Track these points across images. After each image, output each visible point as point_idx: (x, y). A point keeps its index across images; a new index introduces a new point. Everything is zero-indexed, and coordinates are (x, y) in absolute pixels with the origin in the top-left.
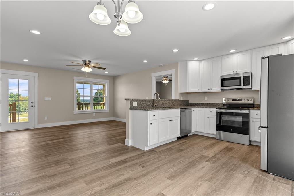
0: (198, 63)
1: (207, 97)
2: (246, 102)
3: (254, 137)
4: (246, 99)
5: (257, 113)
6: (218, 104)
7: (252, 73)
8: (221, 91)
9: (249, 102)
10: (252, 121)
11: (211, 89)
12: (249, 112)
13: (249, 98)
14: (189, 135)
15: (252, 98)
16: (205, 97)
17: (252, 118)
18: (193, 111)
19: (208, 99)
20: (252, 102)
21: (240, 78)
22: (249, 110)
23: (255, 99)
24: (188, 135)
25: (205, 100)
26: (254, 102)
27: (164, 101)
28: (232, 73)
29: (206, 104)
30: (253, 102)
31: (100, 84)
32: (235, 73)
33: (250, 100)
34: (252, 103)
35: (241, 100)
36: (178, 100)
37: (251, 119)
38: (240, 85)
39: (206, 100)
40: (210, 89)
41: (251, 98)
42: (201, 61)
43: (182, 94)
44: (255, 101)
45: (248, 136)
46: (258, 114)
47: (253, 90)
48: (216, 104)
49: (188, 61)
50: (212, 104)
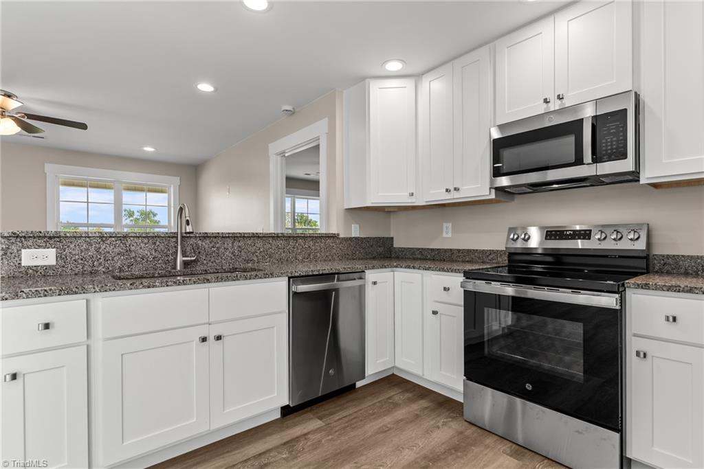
0: (409, 84)
1: (450, 225)
2: (609, 245)
3: (653, 446)
4: (608, 231)
5: (671, 313)
6: (492, 252)
7: (637, 96)
8: (493, 196)
9: (625, 245)
10: (638, 354)
11: (456, 189)
12: (622, 301)
13: (625, 226)
14: (359, 384)
15: (640, 225)
16: (445, 225)
17: (635, 335)
18: (375, 283)
19: (452, 233)
20: (641, 245)
21: (574, 128)
22: (620, 291)
23: (654, 233)
24: (355, 384)
25: (445, 235)
26: (649, 244)
27: (249, 242)
28: (541, 109)
29: (445, 251)
30: (644, 247)
31: (150, 191)
32: (555, 105)
33: (631, 236)
34: (642, 251)
35: (586, 235)
36: (334, 237)
37: (632, 344)
38: (579, 161)
39: (449, 237)
40: (452, 190)
41: (635, 229)
42: (422, 78)
43: (356, 213)
44: (655, 240)
45: (617, 435)
46: (674, 319)
47: (643, 181)
48: (483, 252)
49: (367, 81)
50: (469, 251)
